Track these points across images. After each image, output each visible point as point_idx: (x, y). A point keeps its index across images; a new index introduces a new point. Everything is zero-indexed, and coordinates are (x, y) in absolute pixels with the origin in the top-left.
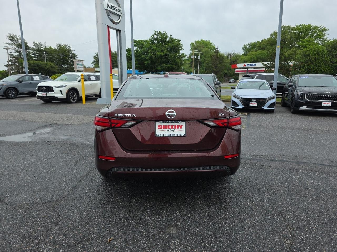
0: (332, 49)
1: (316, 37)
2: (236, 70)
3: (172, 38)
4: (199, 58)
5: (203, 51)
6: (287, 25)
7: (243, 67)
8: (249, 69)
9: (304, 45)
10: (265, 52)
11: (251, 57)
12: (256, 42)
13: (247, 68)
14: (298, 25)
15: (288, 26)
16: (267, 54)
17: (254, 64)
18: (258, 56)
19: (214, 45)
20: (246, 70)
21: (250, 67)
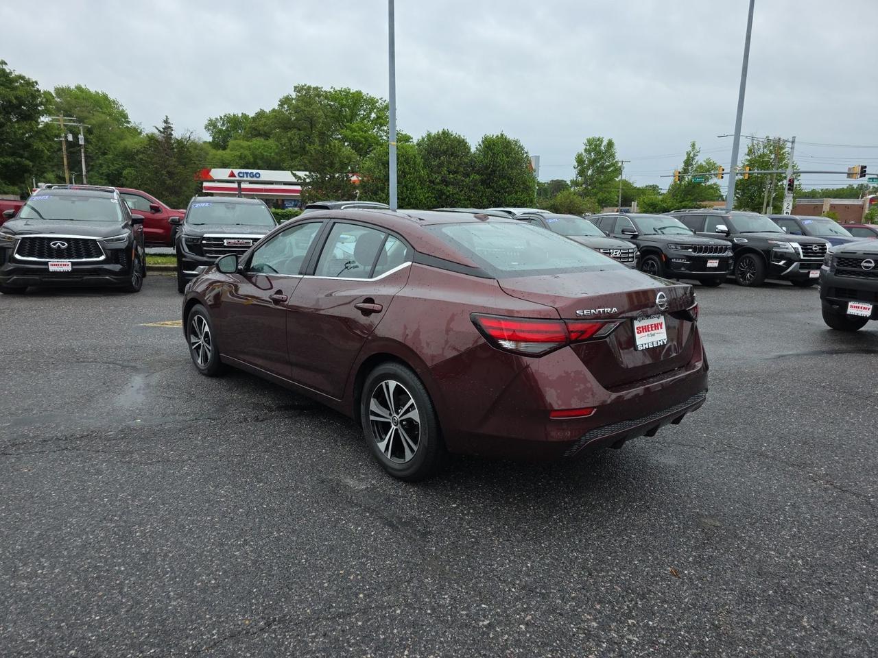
0: (429, 153)
1: (375, 122)
2: (205, 184)
3: (8, 71)
4: (82, 142)
5: (94, 122)
6: (313, 85)
7: (227, 178)
8: (243, 186)
9: (354, 136)
10: (271, 142)
11: (238, 153)
12: (240, 115)
13: (239, 183)
14: (336, 89)
15: (315, 86)
16: (277, 151)
17: (255, 171)
18: (257, 152)
19: (121, 108)
20: (235, 185)
21: (245, 179)
